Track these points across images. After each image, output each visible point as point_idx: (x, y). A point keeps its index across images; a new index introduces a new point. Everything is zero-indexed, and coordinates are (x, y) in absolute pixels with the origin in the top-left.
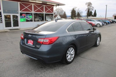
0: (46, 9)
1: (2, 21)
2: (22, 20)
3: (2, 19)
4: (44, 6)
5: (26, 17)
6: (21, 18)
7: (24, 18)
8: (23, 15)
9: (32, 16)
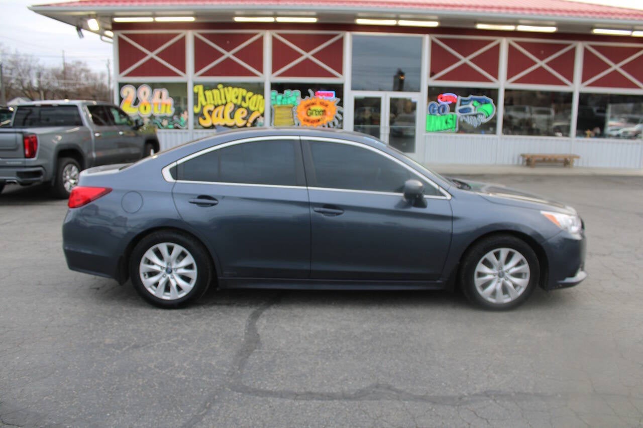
0: (592, 66)
1: (341, 122)
2: (438, 122)
3: (341, 114)
4: (580, 47)
5: (458, 108)
6: (432, 112)
7: (449, 115)
8: (445, 100)
9: (496, 103)
